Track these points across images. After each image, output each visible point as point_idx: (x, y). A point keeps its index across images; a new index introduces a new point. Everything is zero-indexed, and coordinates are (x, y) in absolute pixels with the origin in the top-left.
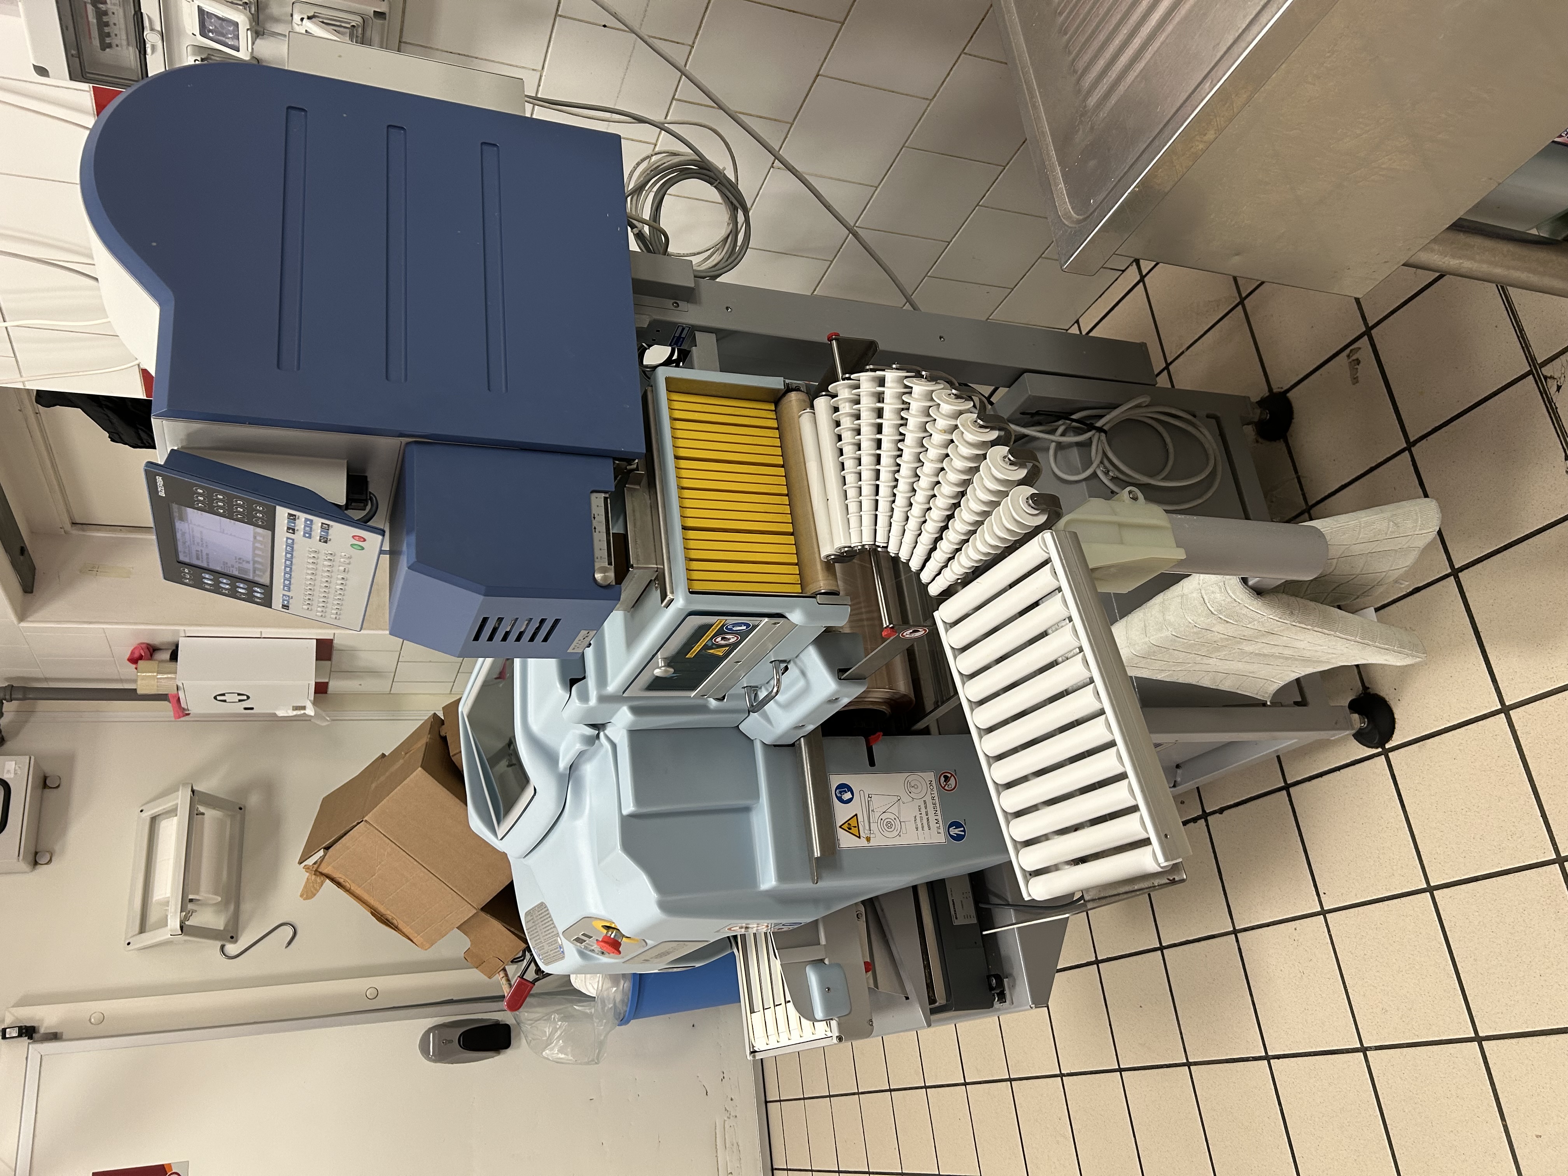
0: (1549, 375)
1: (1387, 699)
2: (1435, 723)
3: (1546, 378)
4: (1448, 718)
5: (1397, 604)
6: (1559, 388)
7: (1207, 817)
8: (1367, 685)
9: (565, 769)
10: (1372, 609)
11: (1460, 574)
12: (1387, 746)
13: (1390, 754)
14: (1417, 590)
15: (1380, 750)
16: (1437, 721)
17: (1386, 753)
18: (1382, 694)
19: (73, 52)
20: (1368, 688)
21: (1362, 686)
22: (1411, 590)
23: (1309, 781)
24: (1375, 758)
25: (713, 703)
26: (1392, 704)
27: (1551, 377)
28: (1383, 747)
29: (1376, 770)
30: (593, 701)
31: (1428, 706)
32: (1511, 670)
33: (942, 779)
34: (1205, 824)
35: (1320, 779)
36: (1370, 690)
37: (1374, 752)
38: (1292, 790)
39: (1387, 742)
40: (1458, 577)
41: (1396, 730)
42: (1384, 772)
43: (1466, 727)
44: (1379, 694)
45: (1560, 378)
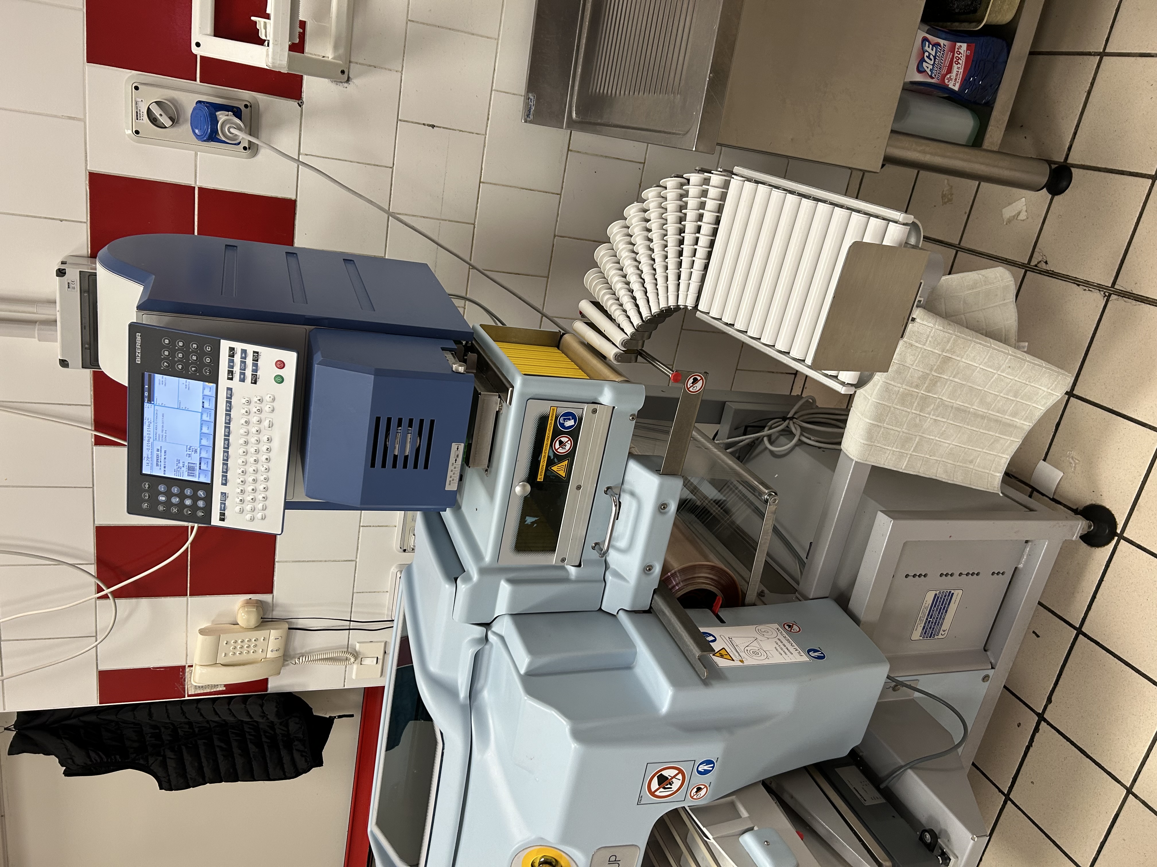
0: (1036, 263)
1: (1094, 503)
2: (1134, 485)
3: (1036, 266)
4: (1138, 474)
5: (1054, 443)
6: (1046, 263)
7: (1043, 717)
8: (1075, 508)
9: (465, 698)
10: (1041, 461)
11: (1074, 392)
12: (1119, 531)
13: (1125, 535)
14: (1058, 425)
15: (1116, 538)
16: (1134, 483)
17: (1121, 537)
18: (1089, 503)
19: (87, 346)
20: (1077, 508)
21: (1072, 511)
22: (1054, 428)
23: (1090, 609)
24: (1119, 547)
25: (573, 571)
26: (1099, 503)
27: (1038, 263)
28: (1116, 534)
29: (1125, 555)
30: (475, 577)
31: (1121, 480)
32: (1148, 409)
33: (787, 627)
34: (1046, 724)
35: (1096, 600)
36: (1079, 508)
37: (1114, 544)
38: (1084, 630)
39: (1116, 528)
40: (1075, 395)
41: (1115, 516)
42: (1131, 550)
43: (1154, 468)
44: (1087, 505)
45: (1043, 258)
